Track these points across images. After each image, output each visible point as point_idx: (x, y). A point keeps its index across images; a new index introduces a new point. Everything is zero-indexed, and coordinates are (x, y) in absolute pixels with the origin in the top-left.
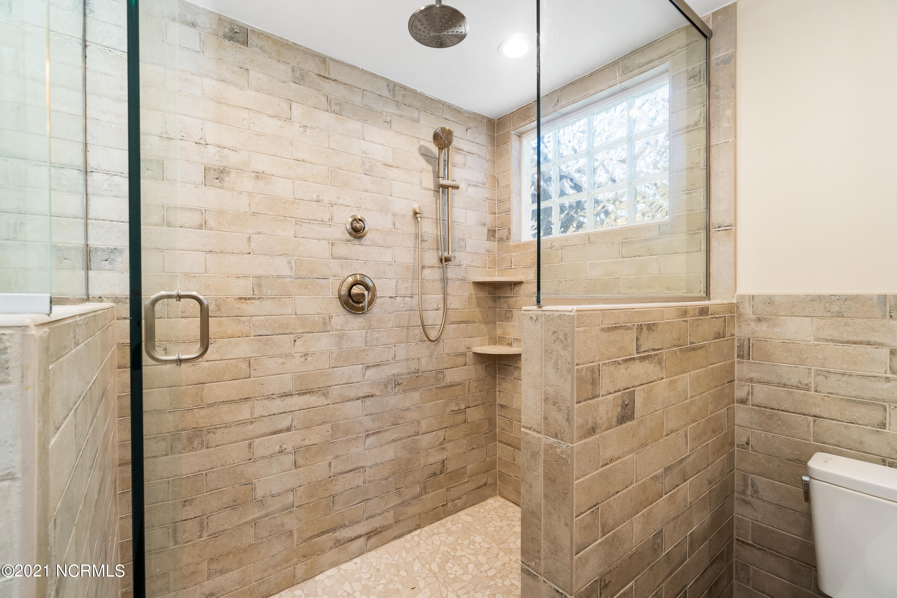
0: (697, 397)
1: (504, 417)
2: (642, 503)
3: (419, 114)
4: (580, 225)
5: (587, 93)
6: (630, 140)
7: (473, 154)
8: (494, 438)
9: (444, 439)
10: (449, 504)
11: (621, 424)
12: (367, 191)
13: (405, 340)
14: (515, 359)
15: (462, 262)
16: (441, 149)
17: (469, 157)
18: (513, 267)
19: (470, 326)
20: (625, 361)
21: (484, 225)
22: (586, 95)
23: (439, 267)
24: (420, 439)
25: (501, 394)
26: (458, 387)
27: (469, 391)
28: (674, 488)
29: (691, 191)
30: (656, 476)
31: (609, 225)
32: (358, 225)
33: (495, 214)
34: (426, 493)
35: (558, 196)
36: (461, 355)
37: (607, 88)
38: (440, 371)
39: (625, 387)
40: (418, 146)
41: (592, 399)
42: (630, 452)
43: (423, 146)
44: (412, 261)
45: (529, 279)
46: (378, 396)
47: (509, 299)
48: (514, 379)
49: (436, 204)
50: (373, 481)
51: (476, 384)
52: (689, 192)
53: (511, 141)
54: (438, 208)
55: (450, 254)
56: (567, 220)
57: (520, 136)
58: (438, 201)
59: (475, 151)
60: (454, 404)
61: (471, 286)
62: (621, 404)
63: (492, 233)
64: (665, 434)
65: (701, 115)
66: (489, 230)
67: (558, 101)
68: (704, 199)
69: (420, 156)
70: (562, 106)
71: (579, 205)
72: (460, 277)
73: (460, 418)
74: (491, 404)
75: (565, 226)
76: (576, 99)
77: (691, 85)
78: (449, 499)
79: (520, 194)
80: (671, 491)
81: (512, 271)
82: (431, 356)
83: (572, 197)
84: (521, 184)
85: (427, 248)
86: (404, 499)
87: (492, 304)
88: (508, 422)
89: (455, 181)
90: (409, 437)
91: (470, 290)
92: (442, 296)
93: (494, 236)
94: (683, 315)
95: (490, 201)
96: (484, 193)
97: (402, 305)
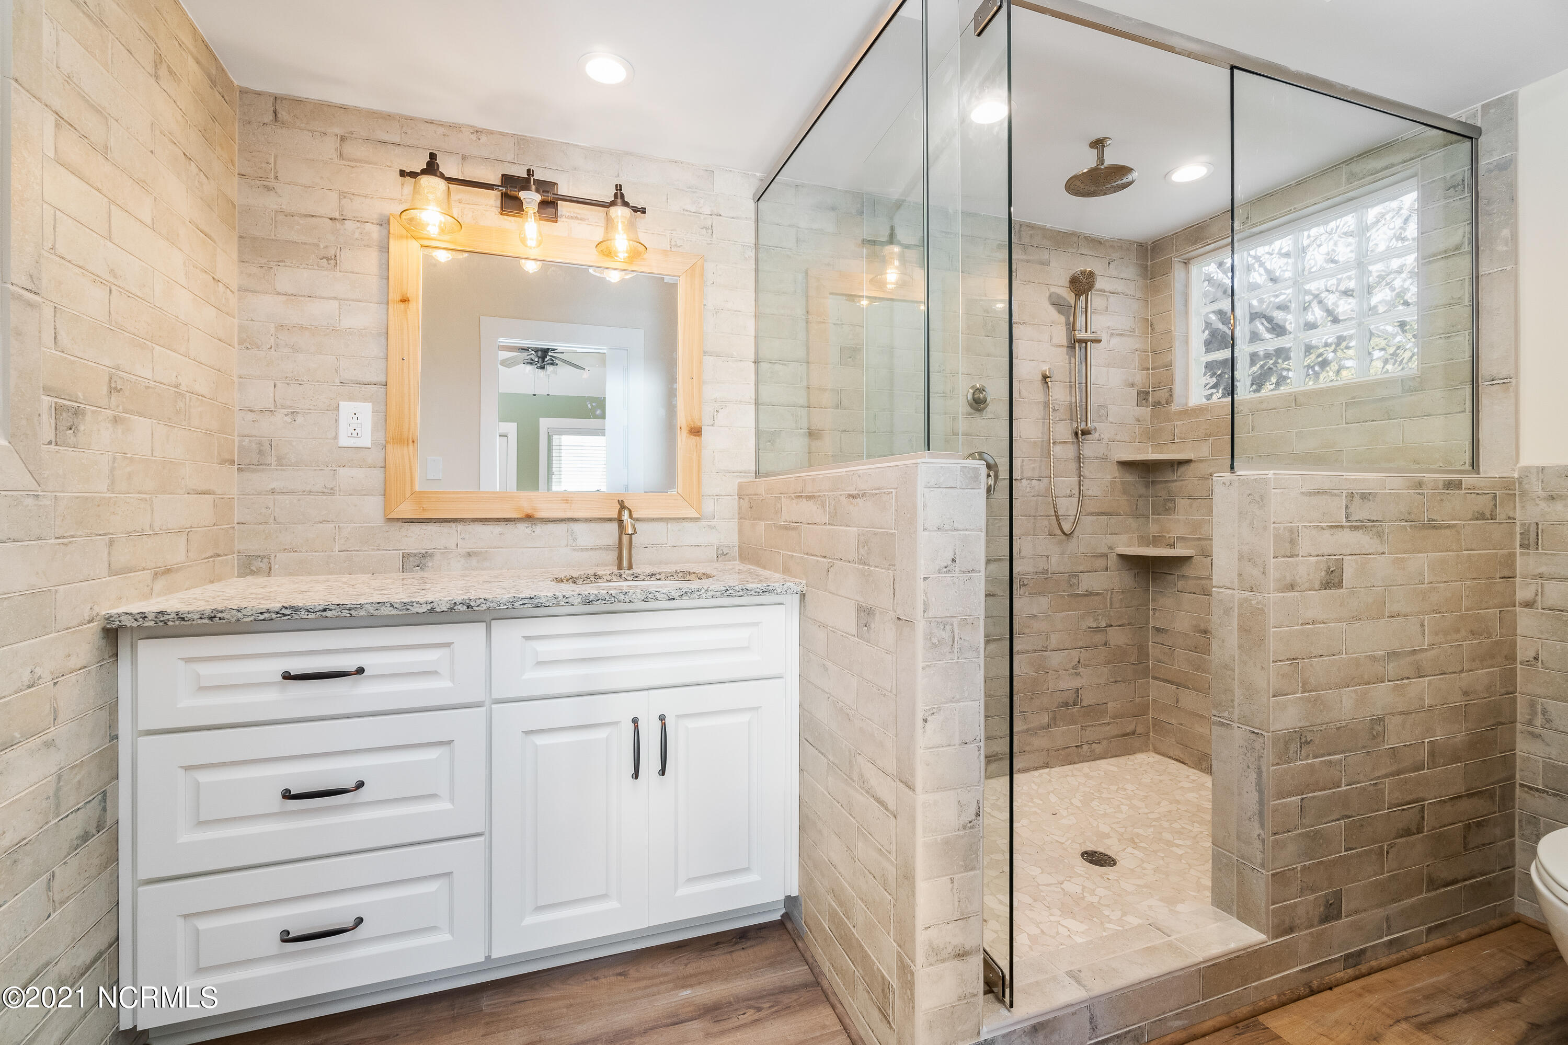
0: (1442, 585)
1: (1162, 644)
2: (1354, 678)
3: (1049, 254)
4: (1281, 380)
5: (1292, 208)
6: (1361, 265)
7: (1117, 294)
8: (1145, 673)
9: (1079, 662)
10: (1085, 747)
11: (1326, 589)
12: (988, 355)
13: (1032, 533)
14: (1179, 565)
15: (1102, 436)
16: (1078, 295)
17: (1113, 299)
18: (1176, 440)
19: (1114, 519)
20: (1331, 527)
21: (1133, 385)
22: (1291, 210)
23: (1073, 443)
24: (1049, 657)
25: (1157, 614)
26: (1096, 598)
27: (1111, 604)
28: (1402, 679)
29: (1449, 335)
30: (1374, 657)
31: (1327, 378)
32: (981, 396)
33: (1148, 369)
34: (1056, 725)
35: (1247, 343)
36: (1101, 556)
37: (1324, 201)
38: (1074, 575)
39: (1330, 552)
40: (1048, 295)
41: (1290, 557)
42: (1339, 620)
43: (1053, 293)
44: (1040, 435)
45: (1201, 455)
46: (1000, 596)
47: (1169, 485)
48: (1178, 591)
49: (1070, 363)
50: (993, 696)
51: (1120, 597)
52: (1447, 335)
53: (1174, 271)
54: (1073, 368)
55: (1089, 425)
56: (1261, 374)
57: (1186, 263)
58: (1073, 360)
59: (1120, 289)
60: (1092, 619)
61: (1115, 467)
62: (1325, 568)
63: (1143, 396)
64: (1387, 614)
65: (1464, 236)
66: (1139, 392)
67: (1247, 218)
68: (1469, 344)
69: (1050, 306)
70: (1254, 224)
71: (1282, 353)
72: (1100, 455)
73: (1099, 638)
74: (1141, 626)
75: (1258, 382)
76: (1275, 216)
77: (1451, 197)
78: (1084, 740)
79: (1186, 342)
80: (1398, 680)
81: (1174, 446)
82: (1063, 554)
83: (1271, 343)
84: (1187, 329)
85: (1058, 419)
86: (1029, 726)
87: (1142, 490)
88: (1167, 651)
89: (1096, 332)
90: (1036, 651)
91: (1112, 473)
92: (1077, 479)
93: (1146, 399)
94: (1416, 486)
95: (1140, 353)
96: (1132, 343)
97: (1028, 490)
